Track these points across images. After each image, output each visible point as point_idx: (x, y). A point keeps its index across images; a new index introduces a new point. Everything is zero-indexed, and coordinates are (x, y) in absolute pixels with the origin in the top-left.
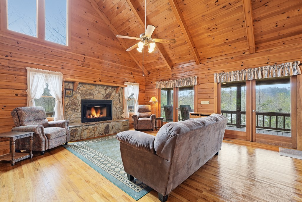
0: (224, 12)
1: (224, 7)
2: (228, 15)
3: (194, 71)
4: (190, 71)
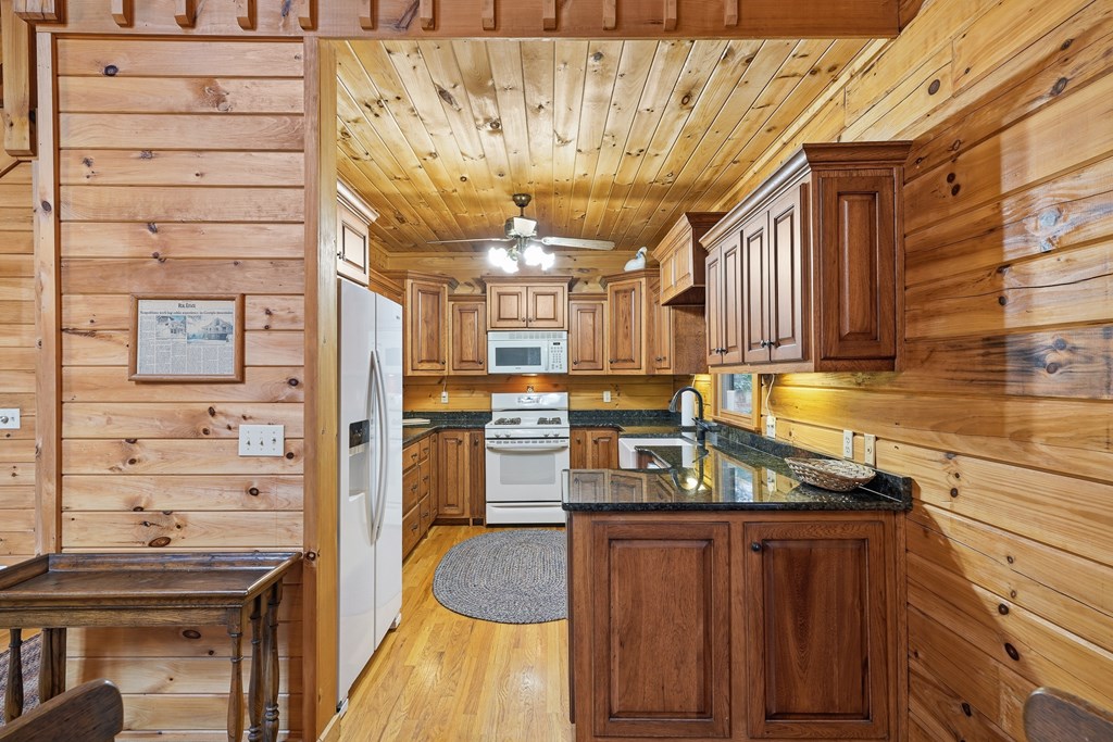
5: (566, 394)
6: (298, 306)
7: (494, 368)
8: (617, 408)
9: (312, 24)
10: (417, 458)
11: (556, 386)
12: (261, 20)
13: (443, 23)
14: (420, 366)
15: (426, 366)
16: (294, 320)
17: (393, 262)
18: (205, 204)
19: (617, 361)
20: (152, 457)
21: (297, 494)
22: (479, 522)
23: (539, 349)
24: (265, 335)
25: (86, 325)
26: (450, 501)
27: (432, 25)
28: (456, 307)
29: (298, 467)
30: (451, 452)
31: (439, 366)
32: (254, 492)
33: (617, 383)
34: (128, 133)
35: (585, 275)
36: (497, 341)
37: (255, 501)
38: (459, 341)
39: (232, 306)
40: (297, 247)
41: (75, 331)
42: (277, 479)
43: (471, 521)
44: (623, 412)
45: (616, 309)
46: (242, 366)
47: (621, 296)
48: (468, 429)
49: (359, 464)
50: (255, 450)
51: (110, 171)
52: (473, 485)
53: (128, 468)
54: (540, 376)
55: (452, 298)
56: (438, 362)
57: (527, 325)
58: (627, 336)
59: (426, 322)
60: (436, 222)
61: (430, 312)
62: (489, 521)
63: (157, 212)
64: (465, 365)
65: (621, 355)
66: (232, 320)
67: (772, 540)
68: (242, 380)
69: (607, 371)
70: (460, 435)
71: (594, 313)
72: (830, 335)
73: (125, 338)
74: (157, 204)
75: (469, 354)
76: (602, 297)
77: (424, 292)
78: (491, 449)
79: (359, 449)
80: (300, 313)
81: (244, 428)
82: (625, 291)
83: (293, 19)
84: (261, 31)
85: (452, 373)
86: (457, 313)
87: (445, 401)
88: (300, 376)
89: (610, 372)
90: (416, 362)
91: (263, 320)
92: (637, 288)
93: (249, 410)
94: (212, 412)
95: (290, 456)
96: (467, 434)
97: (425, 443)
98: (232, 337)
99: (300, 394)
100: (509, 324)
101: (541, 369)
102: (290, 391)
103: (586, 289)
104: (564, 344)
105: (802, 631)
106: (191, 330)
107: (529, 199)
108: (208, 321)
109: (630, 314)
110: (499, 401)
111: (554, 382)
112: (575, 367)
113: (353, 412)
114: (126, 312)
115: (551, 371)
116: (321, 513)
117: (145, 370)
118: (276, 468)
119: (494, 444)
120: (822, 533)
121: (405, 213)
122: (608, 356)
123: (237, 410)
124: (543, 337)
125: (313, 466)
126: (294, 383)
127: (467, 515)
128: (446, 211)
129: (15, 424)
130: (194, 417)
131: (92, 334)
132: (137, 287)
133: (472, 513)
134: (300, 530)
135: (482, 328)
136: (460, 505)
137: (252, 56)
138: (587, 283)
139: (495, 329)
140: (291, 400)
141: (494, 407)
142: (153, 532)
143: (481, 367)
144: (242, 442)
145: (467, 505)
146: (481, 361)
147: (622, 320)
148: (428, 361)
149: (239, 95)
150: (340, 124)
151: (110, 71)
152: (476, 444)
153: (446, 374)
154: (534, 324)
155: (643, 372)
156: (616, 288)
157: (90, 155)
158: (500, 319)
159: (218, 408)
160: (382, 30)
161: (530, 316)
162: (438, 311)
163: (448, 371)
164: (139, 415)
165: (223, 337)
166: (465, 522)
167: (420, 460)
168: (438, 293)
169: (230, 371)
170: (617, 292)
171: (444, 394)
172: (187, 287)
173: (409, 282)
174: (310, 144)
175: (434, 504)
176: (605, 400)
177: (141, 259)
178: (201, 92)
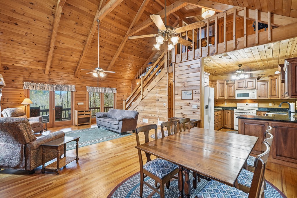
0: (104, 61)
1: (105, 59)
2: (104, 63)
3: (72, 81)
4: (68, 80)
5: (257, 104)
6: (199, 90)
7: (237, 98)
8: (274, 107)
9: (201, 56)
10: (218, 114)
11: (254, 102)
12: (195, 57)
13: (218, 52)
14: (220, 98)
15: (221, 97)
16: (199, 92)
17: (214, 78)
18: (188, 80)
19: (272, 96)
20: (183, 108)
21: (199, 113)
22: (233, 129)
23: (249, 94)
24: (195, 94)
25: (177, 94)
26: (226, 124)
27: (217, 53)
28: (228, 86)
29: (199, 110)
30: (226, 114)
31: (224, 98)
32: (194, 113)
33: (274, 102)
34: (181, 73)
35: (263, 76)
36: (237, 92)
37: (194, 114)
38: (229, 92)
39: (192, 91)
40: (199, 83)
41: (176, 94)
42: (197, 111)
43: (231, 129)
44: (276, 108)
45: (271, 84)
46: (193, 98)
47: (273, 80)
48: (230, 110)
49: (207, 111)
50: (194, 108)
51: (179, 77)
52: (231, 121)
53: (181, 109)
54: (249, 99)
55: (227, 84)
56: (224, 97)
57: (245, 88)
58: (275, 90)
59: (221, 89)
60: (223, 71)
61: (222, 87)
62: (235, 129)
63: (184, 81)
64: (230, 97)
65: (273, 94)
66: (192, 93)
67: (278, 126)
68: (193, 100)
69: (269, 98)
70: (228, 111)
71: (265, 85)
72: (293, 91)
73: (181, 95)
74: (184, 80)
75: (231, 95)
76: (268, 81)
77: (220, 83)
78: (236, 114)
79: (207, 109)
80: (199, 91)
81: (193, 105)
82: (274, 79)
83: (199, 56)
84: (195, 58)
85: (227, 99)
86: (228, 87)
87: (226, 105)
88: (199, 99)
89: (270, 99)
90: (219, 97)
91: (195, 92)
92: (278, 78)
93: (193, 103)
94: (189, 103)
95: (198, 109)
96: (230, 111)
97: (220, 112)
98: (192, 95)
99: (199, 101)
100: (241, 88)
101: (249, 98)
102: (198, 101)
103: (263, 79)
104: (256, 92)
105: (285, 143)
106: (187, 94)
107: (242, 65)
108: (189, 93)
109: (275, 84)
110: (239, 105)
111: (254, 101)
112: (259, 97)
113: (206, 104)
114: (181, 92)
115: (252, 98)
116: (202, 116)
117: (183, 99)
118: (196, 110)
119: (236, 113)
120: (290, 126)
121: (216, 70)
122: (269, 95)
123: (192, 103)
124: (250, 91)
125: (201, 110)
126: (199, 100)
127: (230, 127)
128: (224, 69)
129: (165, 105)
130: (188, 104)
131: (178, 95)
132: (182, 89)
133: (231, 127)
134: (199, 118)
135: (234, 90)
136: (229, 125)
137: (194, 62)
138: (264, 77)
139: (237, 90)
140: (198, 102)
141: (237, 106)
142: (183, 116)
143: (234, 98)
144: (193, 107)
145: (230, 125)
146: (234, 96)
147: (273, 86)
148: (222, 97)
149: (192, 66)
150: (204, 63)
151: (180, 66)
152: (232, 113)
153: (225, 99)
154: (247, 88)
155: (279, 98)
156: (271, 78)
157: (177, 76)
158: (238, 87)
159: (190, 103)
160: (210, 55)
161: (246, 86)
162: (224, 87)
163: (226, 98)
164: (182, 103)
165: (191, 95)
166: (230, 129)
167: (219, 115)
168: (224, 83)
169: (191, 98)
170: (272, 79)
171: (226, 103)
172: (187, 89)
173: (217, 82)
174: (201, 71)
175: (222, 124)
176: (270, 105)
177: (182, 86)
178: (188, 67)
